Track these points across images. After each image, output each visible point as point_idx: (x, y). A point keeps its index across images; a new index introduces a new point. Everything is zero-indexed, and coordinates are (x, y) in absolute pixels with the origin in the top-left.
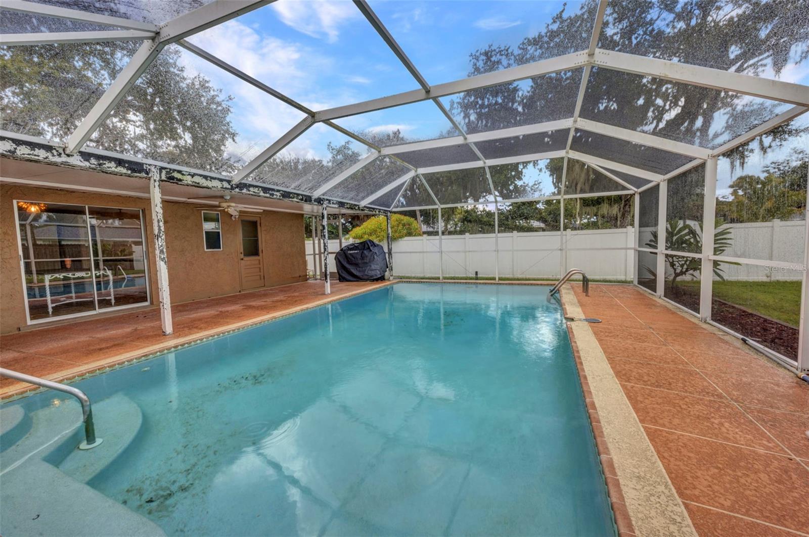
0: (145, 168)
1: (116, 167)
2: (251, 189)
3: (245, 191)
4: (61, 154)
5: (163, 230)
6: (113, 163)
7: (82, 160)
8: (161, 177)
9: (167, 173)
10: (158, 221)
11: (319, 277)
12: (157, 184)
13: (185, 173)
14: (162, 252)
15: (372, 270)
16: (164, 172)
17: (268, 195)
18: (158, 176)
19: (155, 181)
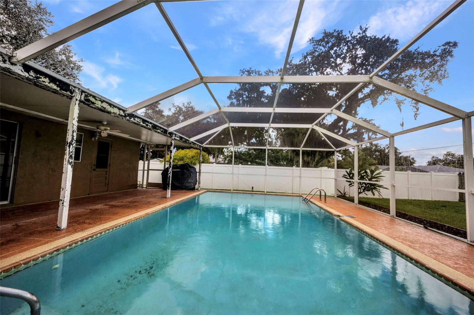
0: (71, 88)
1: (49, 83)
2: (136, 119)
3: (132, 119)
4: (6, 61)
5: (75, 139)
6: (47, 79)
7: (23, 70)
8: (81, 98)
9: (86, 96)
10: (73, 132)
11: (145, 186)
12: (78, 102)
13: (97, 99)
14: (71, 157)
15: (189, 183)
16: (84, 95)
17: (145, 125)
18: (80, 96)
19: (77, 100)
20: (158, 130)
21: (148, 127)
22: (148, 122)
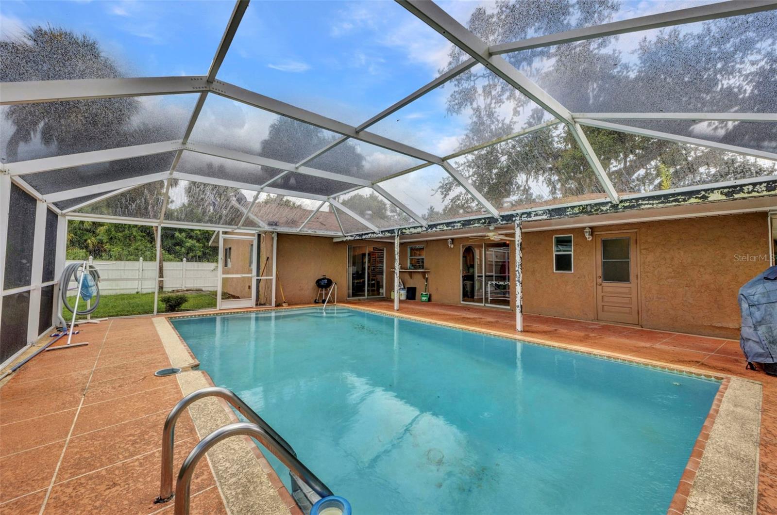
20: (474, 224)
21: (456, 227)
22: (455, 222)
